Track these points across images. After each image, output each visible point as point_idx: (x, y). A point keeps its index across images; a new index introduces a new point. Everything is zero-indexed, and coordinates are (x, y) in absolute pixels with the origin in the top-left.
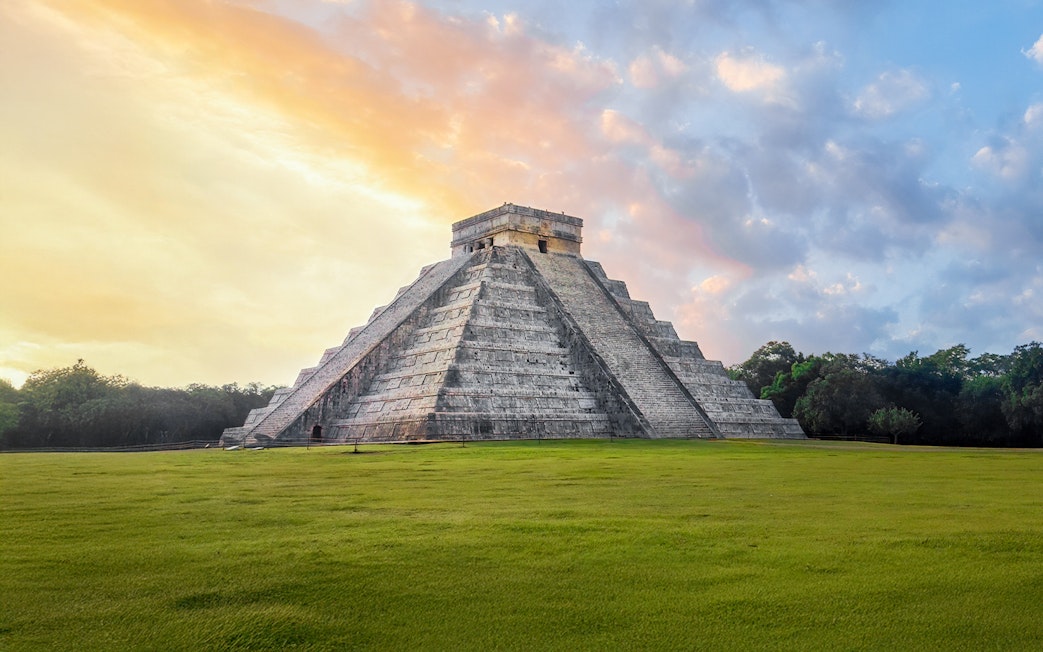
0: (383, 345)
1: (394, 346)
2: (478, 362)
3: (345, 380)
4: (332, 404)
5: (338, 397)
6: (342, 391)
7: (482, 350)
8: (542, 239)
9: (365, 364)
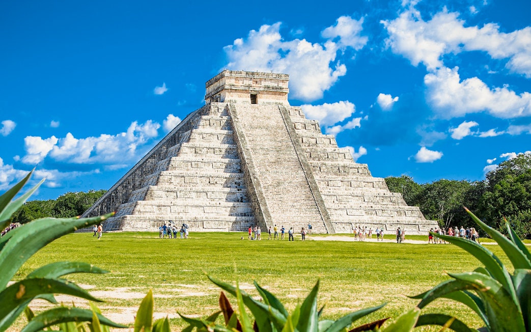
0: (137, 172)
1: (144, 173)
2: (171, 185)
3: (113, 194)
4: (106, 208)
5: (110, 205)
6: (112, 201)
7: (175, 176)
8: (253, 93)
9: (125, 184)
